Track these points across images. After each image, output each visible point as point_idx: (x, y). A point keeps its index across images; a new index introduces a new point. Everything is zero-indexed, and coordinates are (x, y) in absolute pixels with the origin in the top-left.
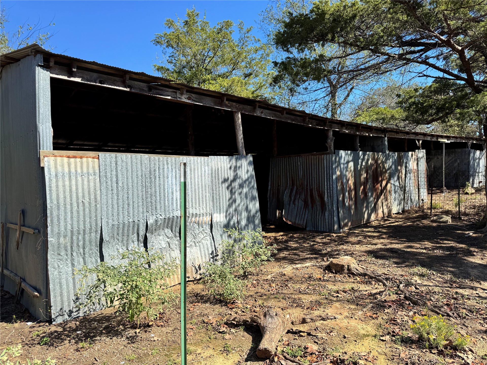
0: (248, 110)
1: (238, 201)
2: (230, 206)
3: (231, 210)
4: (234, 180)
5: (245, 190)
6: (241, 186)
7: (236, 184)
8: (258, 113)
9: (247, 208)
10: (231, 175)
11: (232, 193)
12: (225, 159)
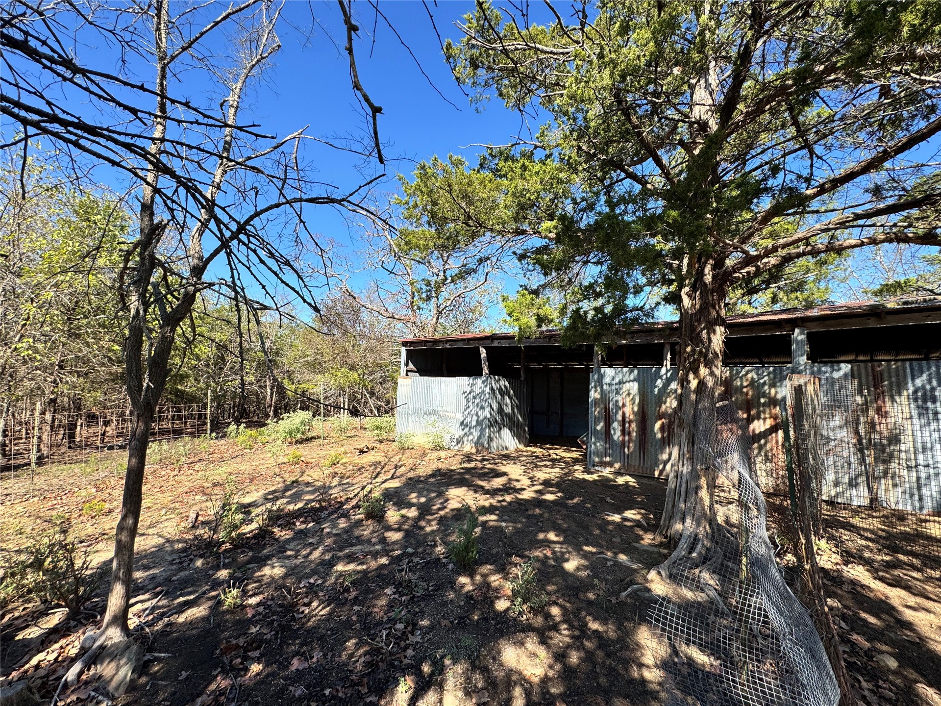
0: (487, 343)
1: (471, 408)
2: (465, 410)
3: (466, 413)
4: (470, 393)
5: (477, 401)
6: (474, 398)
7: (471, 396)
8: (496, 344)
9: (477, 415)
10: (468, 389)
11: (468, 401)
12: (466, 378)
